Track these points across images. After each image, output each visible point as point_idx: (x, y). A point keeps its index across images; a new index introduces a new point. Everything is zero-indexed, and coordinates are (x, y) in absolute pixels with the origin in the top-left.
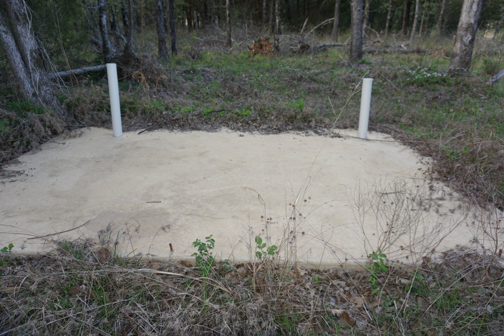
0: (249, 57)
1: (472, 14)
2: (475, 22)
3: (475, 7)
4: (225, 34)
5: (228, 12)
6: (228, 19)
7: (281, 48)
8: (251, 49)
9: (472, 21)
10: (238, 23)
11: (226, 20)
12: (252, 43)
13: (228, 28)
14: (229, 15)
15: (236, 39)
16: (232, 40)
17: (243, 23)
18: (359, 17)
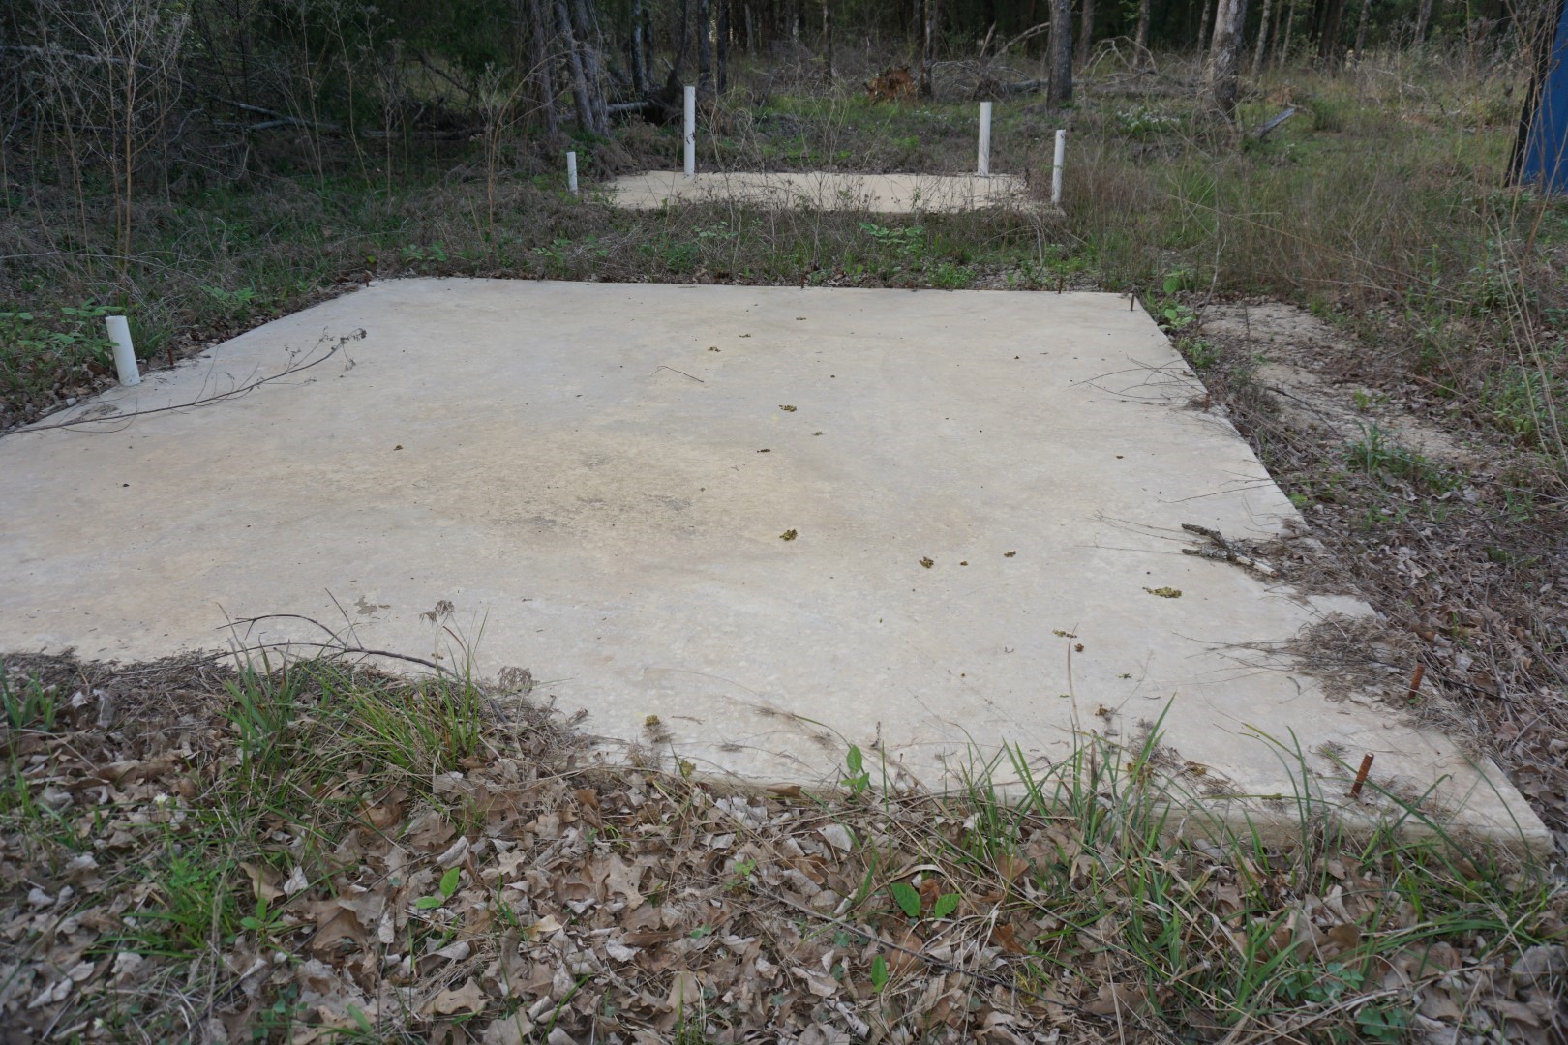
0: (867, 105)
1: (1230, 17)
2: (1236, 30)
3: (1234, 7)
4: (820, 59)
5: (826, 12)
6: (826, 27)
7: (936, 88)
8: (871, 90)
9: (1231, 30)
10: (849, 36)
11: (821, 29)
12: (872, 79)
13: (825, 47)
14: (829, 19)
15: (841, 71)
16: (835, 74)
17: (861, 33)
18: (1062, 23)
